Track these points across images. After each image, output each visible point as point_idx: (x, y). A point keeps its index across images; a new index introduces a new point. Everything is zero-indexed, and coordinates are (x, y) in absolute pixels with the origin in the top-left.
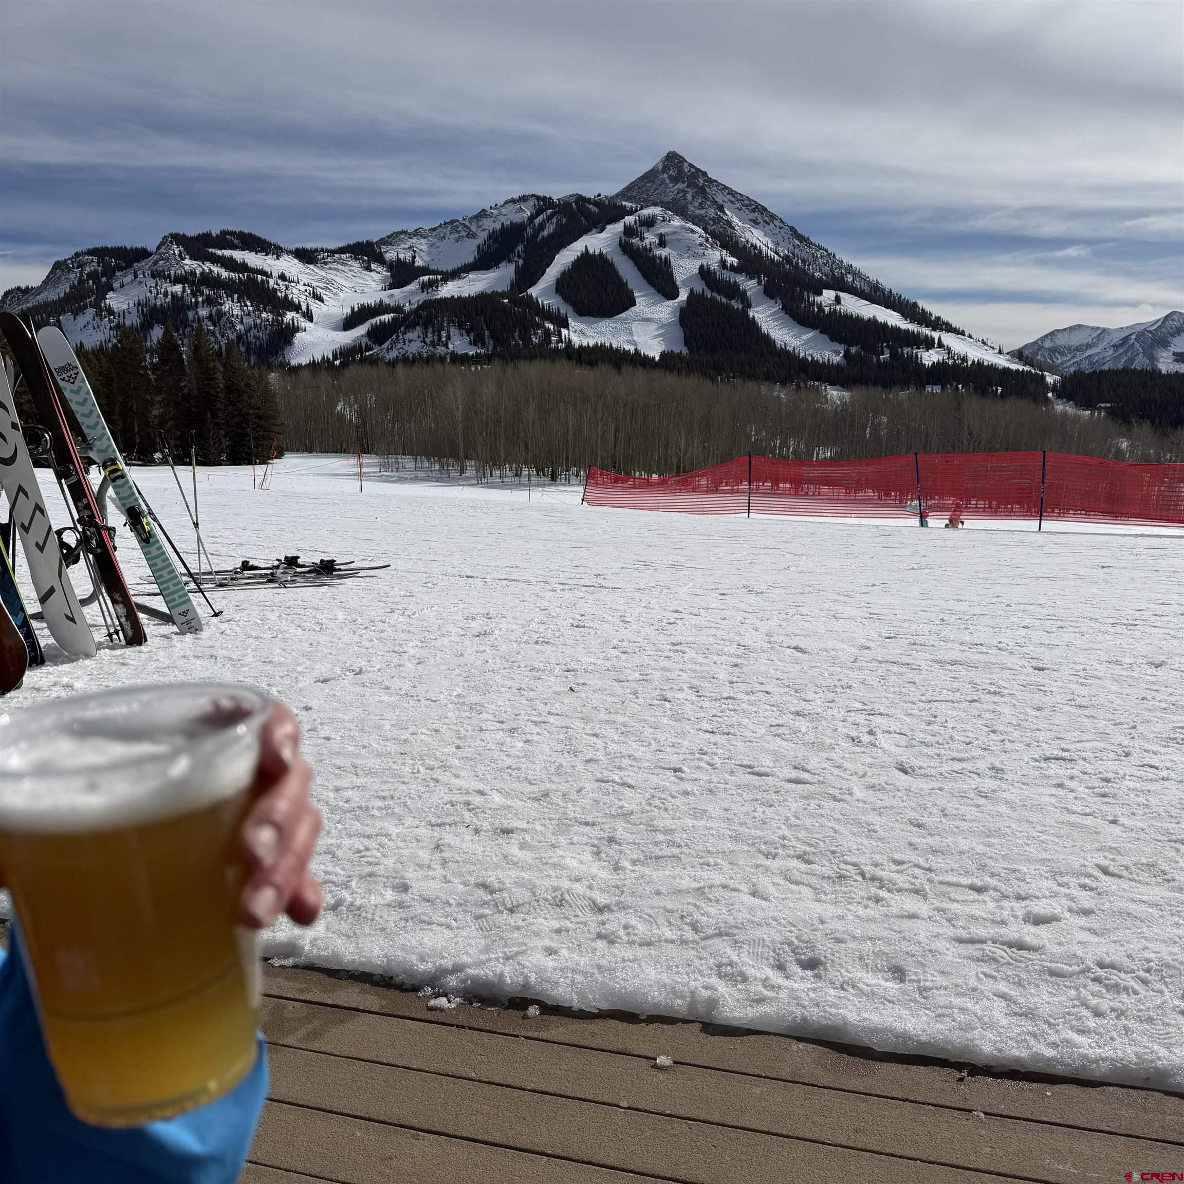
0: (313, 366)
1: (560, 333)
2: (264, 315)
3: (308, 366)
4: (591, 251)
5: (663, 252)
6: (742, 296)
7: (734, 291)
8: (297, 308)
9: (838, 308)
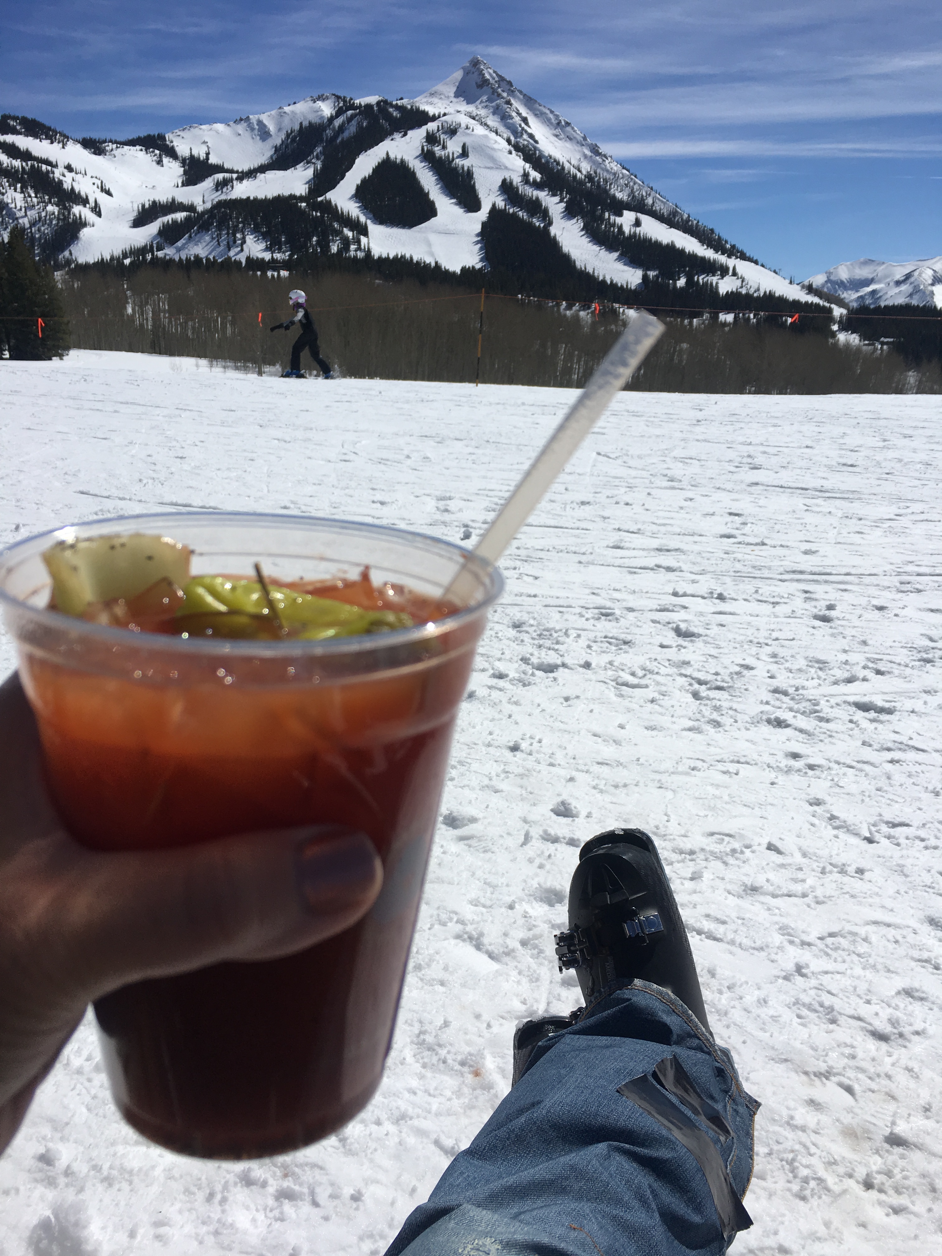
0: (101, 266)
1: (359, 242)
2: (50, 208)
3: (96, 264)
4: (392, 156)
5: (465, 163)
6: (545, 214)
7: (535, 207)
8: (84, 201)
9: (638, 229)
